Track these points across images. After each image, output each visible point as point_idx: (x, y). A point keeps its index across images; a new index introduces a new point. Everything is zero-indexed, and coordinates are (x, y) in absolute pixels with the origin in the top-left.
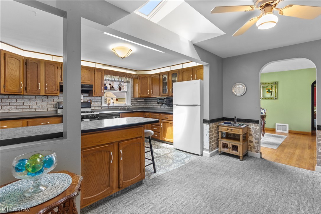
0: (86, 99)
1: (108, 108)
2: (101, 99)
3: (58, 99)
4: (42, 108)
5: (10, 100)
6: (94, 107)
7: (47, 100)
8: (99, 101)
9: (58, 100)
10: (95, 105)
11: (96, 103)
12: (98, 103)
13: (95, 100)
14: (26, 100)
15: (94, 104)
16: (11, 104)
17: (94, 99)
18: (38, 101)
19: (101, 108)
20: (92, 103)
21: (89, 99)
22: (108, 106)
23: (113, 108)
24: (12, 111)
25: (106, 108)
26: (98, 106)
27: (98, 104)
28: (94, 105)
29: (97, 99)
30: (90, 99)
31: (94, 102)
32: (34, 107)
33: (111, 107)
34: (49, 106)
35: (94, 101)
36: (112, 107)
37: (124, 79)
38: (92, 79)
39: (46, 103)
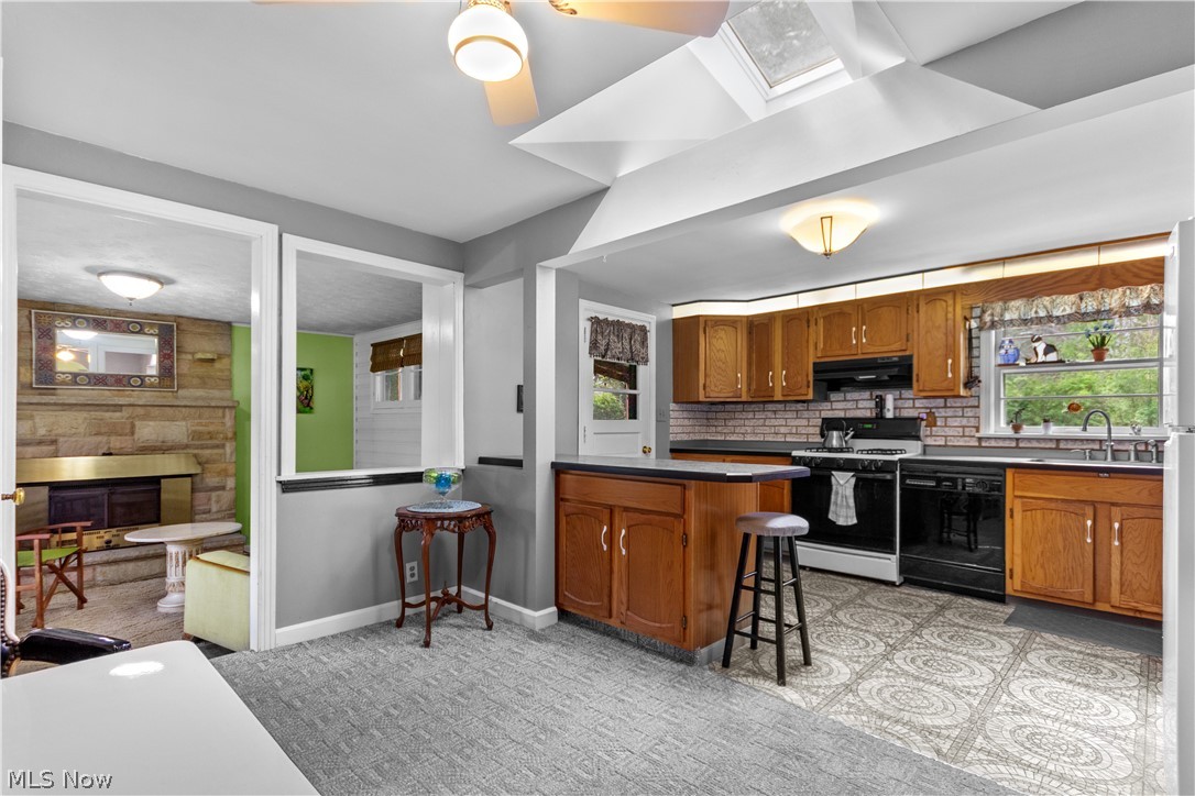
0: (914, 407)
1: (1014, 444)
2: (978, 407)
3: (832, 410)
4: (796, 434)
5: (745, 415)
6: (946, 437)
7: (806, 414)
8: (969, 412)
9: (831, 412)
10: (949, 432)
11: (951, 422)
12: (964, 422)
13: (950, 412)
14: (770, 414)
15: (946, 426)
16: (747, 422)
17: (945, 407)
18: (789, 415)
19: (977, 444)
20: (939, 424)
21: (927, 408)
22: (1017, 436)
23: (1043, 445)
24: (748, 438)
25: (1001, 444)
26: (964, 436)
27: (964, 427)
28: (947, 429)
29: (959, 405)
30: (930, 408)
31: (946, 418)
32: (783, 430)
33: (1029, 439)
34: (811, 430)
35: (944, 414)
36: (1038, 440)
37: (1114, 298)
38: (908, 335)
39: (805, 422)
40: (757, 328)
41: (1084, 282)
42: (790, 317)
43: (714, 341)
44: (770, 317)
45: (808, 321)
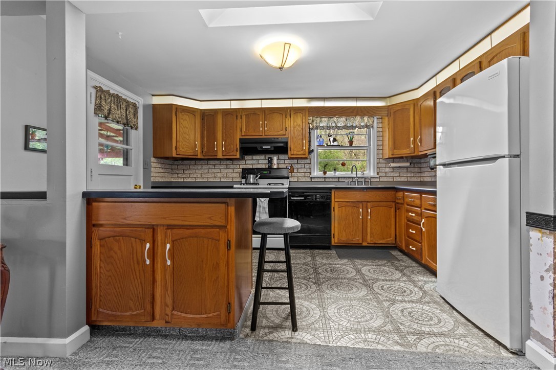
0: (284, 163)
1: (324, 180)
2: (310, 164)
3: (246, 164)
4: (227, 177)
5: (196, 167)
6: (298, 177)
7: (232, 167)
8: (307, 166)
9: (245, 165)
10: (299, 175)
11: (300, 170)
12: (305, 170)
13: (299, 166)
14: (211, 167)
15: (298, 172)
16: (197, 171)
17: (298, 163)
18: (223, 167)
19: (310, 180)
20: (295, 171)
21: (290, 164)
22: (325, 176)
23: (334, 180)
24: (198, 180)
25: (319, 180)
26: (305, 177)
27: (305, 173)
28: (298, 174)
29: (303, 162)
30: (291, 164)
31: (298, 168)
32: (219, 175)
33: (329, 178)
34: (235, 175)
35: (297, 167)
36: (332, 178)
37: (357, 121)
38: (286, 128)
39: (231, 171)
40: (207, 117)
41: (352, 112)
42: (227, 113)
43: (182, 121)
44: (215, 112)
45: (237, 116)
